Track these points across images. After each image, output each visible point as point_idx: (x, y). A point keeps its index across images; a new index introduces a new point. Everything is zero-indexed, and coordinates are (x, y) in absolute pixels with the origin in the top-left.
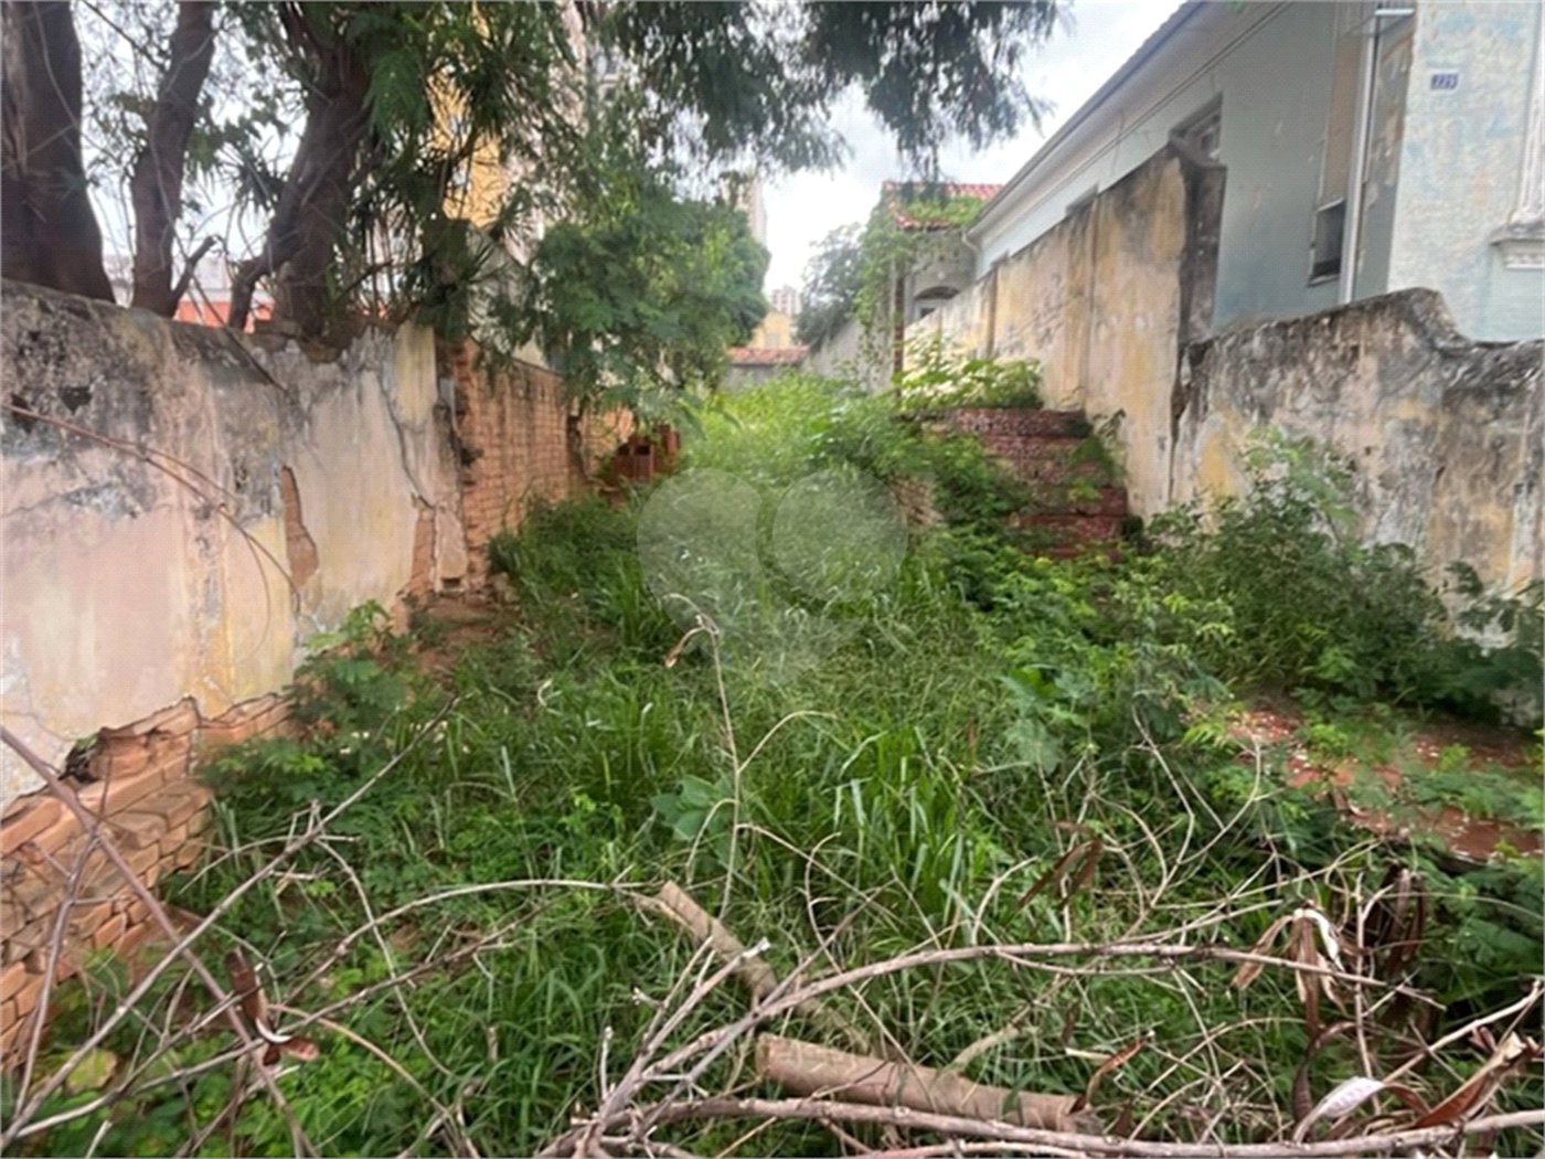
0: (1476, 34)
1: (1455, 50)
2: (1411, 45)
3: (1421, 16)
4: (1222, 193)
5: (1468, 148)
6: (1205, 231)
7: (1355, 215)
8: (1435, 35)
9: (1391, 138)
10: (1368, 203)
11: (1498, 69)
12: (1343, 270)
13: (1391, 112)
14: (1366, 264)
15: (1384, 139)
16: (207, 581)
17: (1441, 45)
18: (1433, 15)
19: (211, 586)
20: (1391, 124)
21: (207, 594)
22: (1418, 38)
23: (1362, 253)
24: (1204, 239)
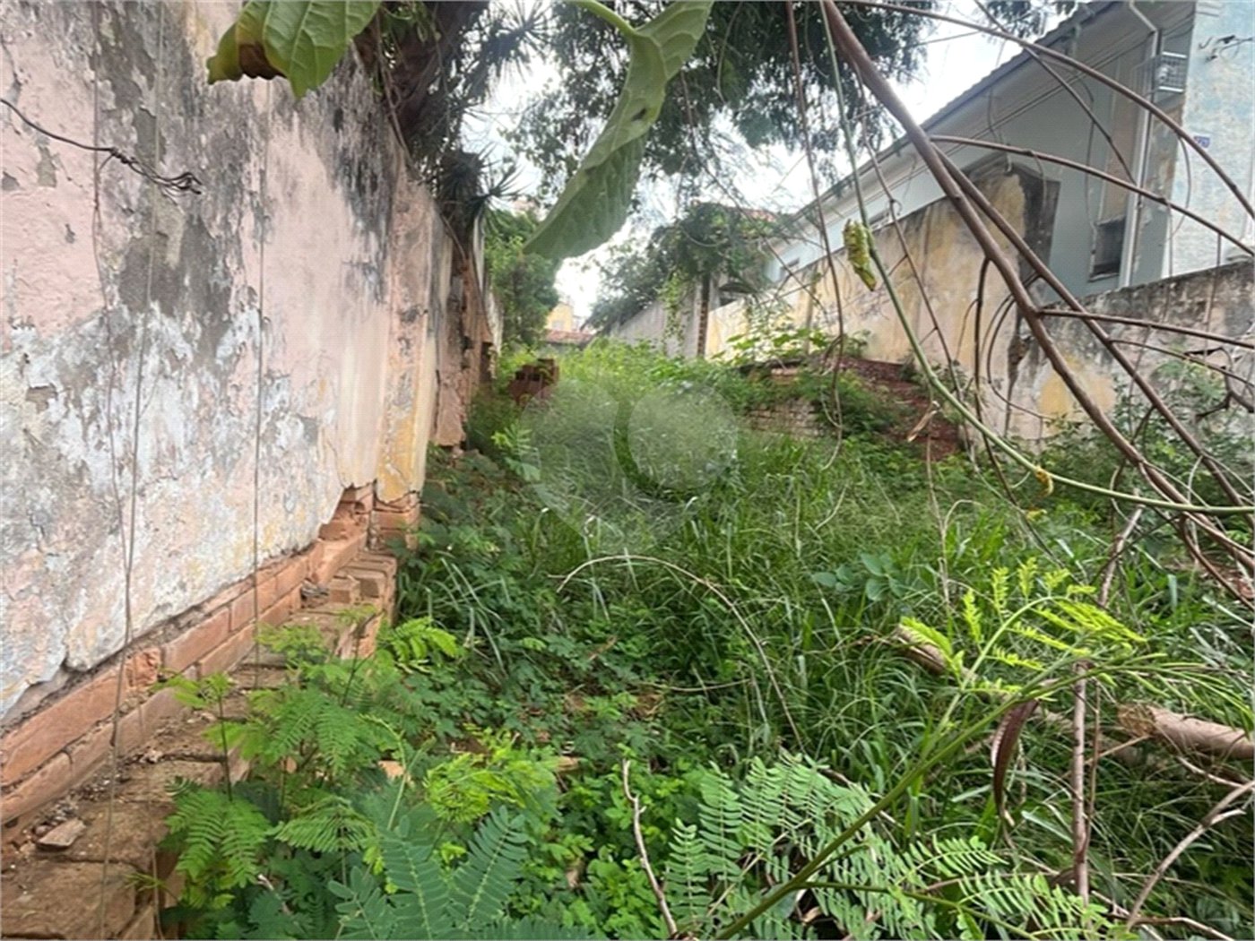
0: (1221, 113)
1: (1207, 121)
2: (1181, 112)
3: (1189, 94)
4: (1056, 200)
5: (1214, 190)
6: (1043, 227)
7: (1133, 230)
8: (1197, 109)
9: (1163, 177)
10: (1143, 222)
11: (1233, 137)
12: (1122, 269)
13: (1164, 159)
14: (1140, 266)
15: (1157, 178)
16: (403, 377)
17: (1200, 117)
18: (1196, 95)
19: (406, 382)
20: (1164, 167)
21: (401, 389)
22: (1186, 108)
23: (1137, 258)
24: (1042, 232)
